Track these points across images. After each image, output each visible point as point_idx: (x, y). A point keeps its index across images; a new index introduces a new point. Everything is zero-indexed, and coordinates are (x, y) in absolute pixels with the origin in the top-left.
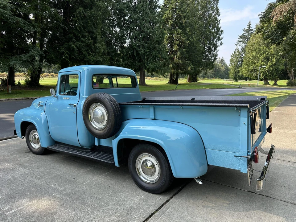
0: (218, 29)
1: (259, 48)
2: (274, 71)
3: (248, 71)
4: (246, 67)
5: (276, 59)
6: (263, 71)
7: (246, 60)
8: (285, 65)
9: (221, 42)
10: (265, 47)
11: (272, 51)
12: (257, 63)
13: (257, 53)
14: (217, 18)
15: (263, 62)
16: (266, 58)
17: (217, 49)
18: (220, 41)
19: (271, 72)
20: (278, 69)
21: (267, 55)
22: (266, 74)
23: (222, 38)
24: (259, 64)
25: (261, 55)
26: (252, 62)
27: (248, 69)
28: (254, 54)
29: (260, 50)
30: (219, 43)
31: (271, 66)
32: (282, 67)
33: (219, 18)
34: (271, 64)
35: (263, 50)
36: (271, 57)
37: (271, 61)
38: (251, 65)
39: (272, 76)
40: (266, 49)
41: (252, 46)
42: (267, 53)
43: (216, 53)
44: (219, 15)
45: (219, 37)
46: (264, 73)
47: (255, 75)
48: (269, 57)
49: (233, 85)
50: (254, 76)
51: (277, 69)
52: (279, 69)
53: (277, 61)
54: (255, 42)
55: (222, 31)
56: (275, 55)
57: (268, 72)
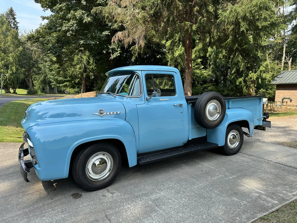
2: (15, 79)
5: (15, 67)
6: (4, 78)
8: (24, 74)
10: (2, 54)
11: (11, 59)
15: (2, 70)
16: (5, 66)
19: (12, 81)
20: (18, 77)
21: (5, 62)
22: (7, 82)
31: (11, 75)
32: (22, 76)
34: (11, 72)
35: (1, 57)
36: (10, 65)
37: (11, 69)
39: (14, 84)
40: (3, 56)
42: (6, 60)
46: (5, 80)
51: (18, 79)
52: (20, 78)
53: (17, 69)
56: (14, 64)
57: (8, 80)
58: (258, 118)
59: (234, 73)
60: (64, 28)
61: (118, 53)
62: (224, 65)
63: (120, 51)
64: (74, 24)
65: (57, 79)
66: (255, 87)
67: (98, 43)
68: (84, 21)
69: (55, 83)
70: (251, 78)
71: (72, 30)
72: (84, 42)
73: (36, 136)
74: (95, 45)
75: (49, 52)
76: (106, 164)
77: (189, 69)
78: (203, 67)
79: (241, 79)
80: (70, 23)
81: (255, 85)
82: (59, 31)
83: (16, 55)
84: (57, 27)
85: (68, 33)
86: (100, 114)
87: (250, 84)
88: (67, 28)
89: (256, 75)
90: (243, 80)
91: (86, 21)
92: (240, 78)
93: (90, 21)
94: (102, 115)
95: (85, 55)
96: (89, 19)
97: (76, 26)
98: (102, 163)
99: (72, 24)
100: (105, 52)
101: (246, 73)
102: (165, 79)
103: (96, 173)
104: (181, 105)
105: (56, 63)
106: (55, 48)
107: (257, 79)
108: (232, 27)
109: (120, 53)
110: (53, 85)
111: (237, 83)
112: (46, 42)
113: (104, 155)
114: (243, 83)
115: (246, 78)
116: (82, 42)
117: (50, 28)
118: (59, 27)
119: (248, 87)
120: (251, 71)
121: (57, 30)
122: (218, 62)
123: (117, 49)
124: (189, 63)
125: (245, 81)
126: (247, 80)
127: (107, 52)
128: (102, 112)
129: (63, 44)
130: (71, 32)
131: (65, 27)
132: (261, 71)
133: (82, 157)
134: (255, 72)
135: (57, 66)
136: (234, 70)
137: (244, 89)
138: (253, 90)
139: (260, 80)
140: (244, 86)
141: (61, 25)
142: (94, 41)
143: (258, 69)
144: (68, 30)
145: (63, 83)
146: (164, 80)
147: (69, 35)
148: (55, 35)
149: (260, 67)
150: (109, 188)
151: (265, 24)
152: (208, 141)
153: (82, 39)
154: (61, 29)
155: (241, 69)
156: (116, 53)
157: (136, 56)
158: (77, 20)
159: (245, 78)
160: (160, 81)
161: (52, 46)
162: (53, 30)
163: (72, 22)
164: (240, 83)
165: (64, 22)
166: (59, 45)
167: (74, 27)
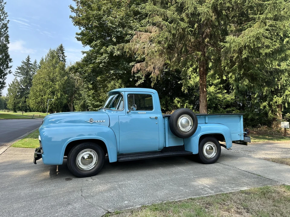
0: (7, 56)
1: (46, 82)
2: (59, 104)
3: (36, 102)
4: (33, 98)
5: (60, 93)
6: (50, 103)
7: (33, 92)
8: (67, 99)
9: (10, 70)
10: (51, 82)
11: (57, 86)
12: (44, 96)
13: (43, 86)
14: (6, 45)
15: (49, 96)
16: (52, 92)
17: (5, 76)
18: (8, 69)
19: (57, 105)
20: (62, 102)
22: (53, 106)
23: (11, 67)
24: (46, 97)
25: (48, 89)
26: (39, 94)
27: (36, 100)
28: (42, 87)
29: (46, 85)
30: (7, 71)
31: (56, 100)
32: (65, 101)
33: (8, 45)
34: (56, 98)
35: (49, 85)
36: (56, 92)
37: (56, 95)
38: (38, 98)
39: (58, 108)
40: (51, 84)
41: (39, 79)
42: (53, 88)
43: (3, 81)
44: (9, 43)
45: (7, 65)
46: (51, 105)
47: (43, 107)
48: (55, 92)
49: (23, 115)
50: (41, 108)
51: (61, 103)
52: (63, 102)
53: (61, 95)
54: (42, 76)
55: (10, 60)
56: (59, 91)
57: (54, 104)
58: (239, 134)
59: (257, 97)
60: (97, 61)
61: (143, 80)
62: (246, 89)
63: (144, 78)
64: (106, 57)
65: (94, 104)
66: (282, 112)
67: (125, 72)
68: (114, 55)
69: (91, 107)
70: (276, 102)
71: (104, 62)
72: (114, 72)
73: (44, 134)
74: (124, 74)
75: (85, 80)
76: (93, 159)
77: (204, 93)
78: (226, 91)
79: (265, 104)
80: (103, 56)
81: (282, 109)
82: (94, 63)
83: (62, 83)
84: (92, 60)
85: (101, 65)
86: (90, 122)
87: (275, 108)
88: (100, 61)
89: (281, 100)
90: (268, 104)
91: (116, 55)
92: (264, 102)
93: (119, 54)
94: (91, 123)
95: (118, 83)
96: (119, 53)
97: (108, 59)
98: (89, 158)
99: (105, 57)
100: (131, 80)
101: (270, 97)
102: (187, 102)
103: (84, 164)
104: (156, 118)
105: (92, 89)
106: (90, 76)
107: (284, 103)
108: (237, 54)
109: (144, 80)
110: (90, 109)
111: (261, 108)
112: (83, 72)
113: (91, 151)
114: (267, 107)
115: (271, 102)
116: (112, 72)
117: (86, 61)
118: (94, 60)
119: (274, 112)
120: (276, 95)
121: (92, 62)
122: (240, 87)
123: (142, 77)
124: (203, 88)
125: (270, 106)
126: (271, 104)
127: (133, 79)
128: (91, 120)
129: (97, 73)
130: (103, 64)
131: (99, 59)
132: (286, 96)
133: (73, 151)
134: (281, 96)
135: (92, 92)
136: (257, 94)
137: (269, 113)
138: (280, 114)
139: (286, 105)
140: (269, 110)
141: (96, 59)
142: (122, 71)
143: (284, 93)
144: (101, 63)
145: (98, 107)
146: (185, 104)
147: (102, 66)
148: (91, 66)
149: (285, 91)
150: (93, 177)
151: (268, 51)
152: (185, 150)
153: (112, 70)
154: (95, 61)
155: (264, 94)
156: (141, 80)
157: (155, 82)
158: (108, 54)
159: (269, 103)
160: (182, 105)
161: (88, 75)
162: (89, 63)
163: (104, 55)
164: (265, 107)
165: (98, 56)
166: (94, 74)
167: (106, 60)
